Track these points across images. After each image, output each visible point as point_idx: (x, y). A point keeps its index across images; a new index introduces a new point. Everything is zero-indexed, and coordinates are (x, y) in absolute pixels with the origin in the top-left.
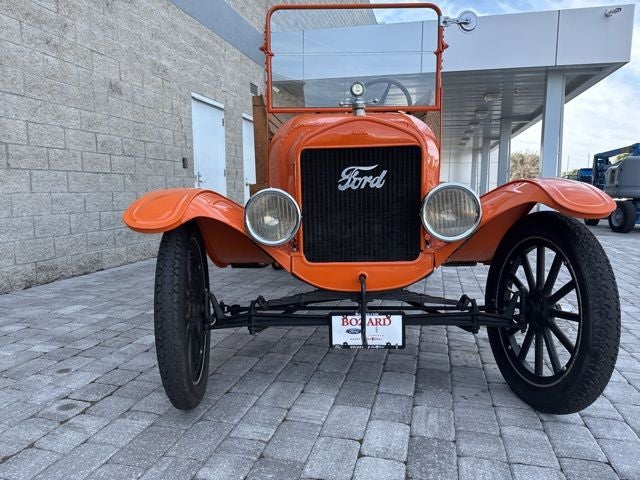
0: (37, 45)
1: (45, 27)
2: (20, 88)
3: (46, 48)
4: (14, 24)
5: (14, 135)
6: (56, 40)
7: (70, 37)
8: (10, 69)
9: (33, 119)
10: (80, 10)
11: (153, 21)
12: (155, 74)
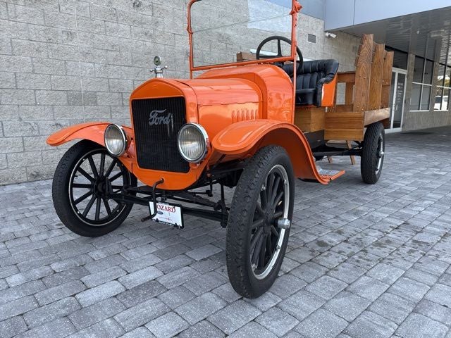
0: (140, 37)
1: (145, 26)
2: (130, 62)
3: (144, 38)
4: (127, 28)
5: (126, 88)
6: (151, 32)
7: (160, 28)
8: (124, 54)
9: (137, 78)
10: (167, 11)
11: (220, 6)
12: (220, 41)
